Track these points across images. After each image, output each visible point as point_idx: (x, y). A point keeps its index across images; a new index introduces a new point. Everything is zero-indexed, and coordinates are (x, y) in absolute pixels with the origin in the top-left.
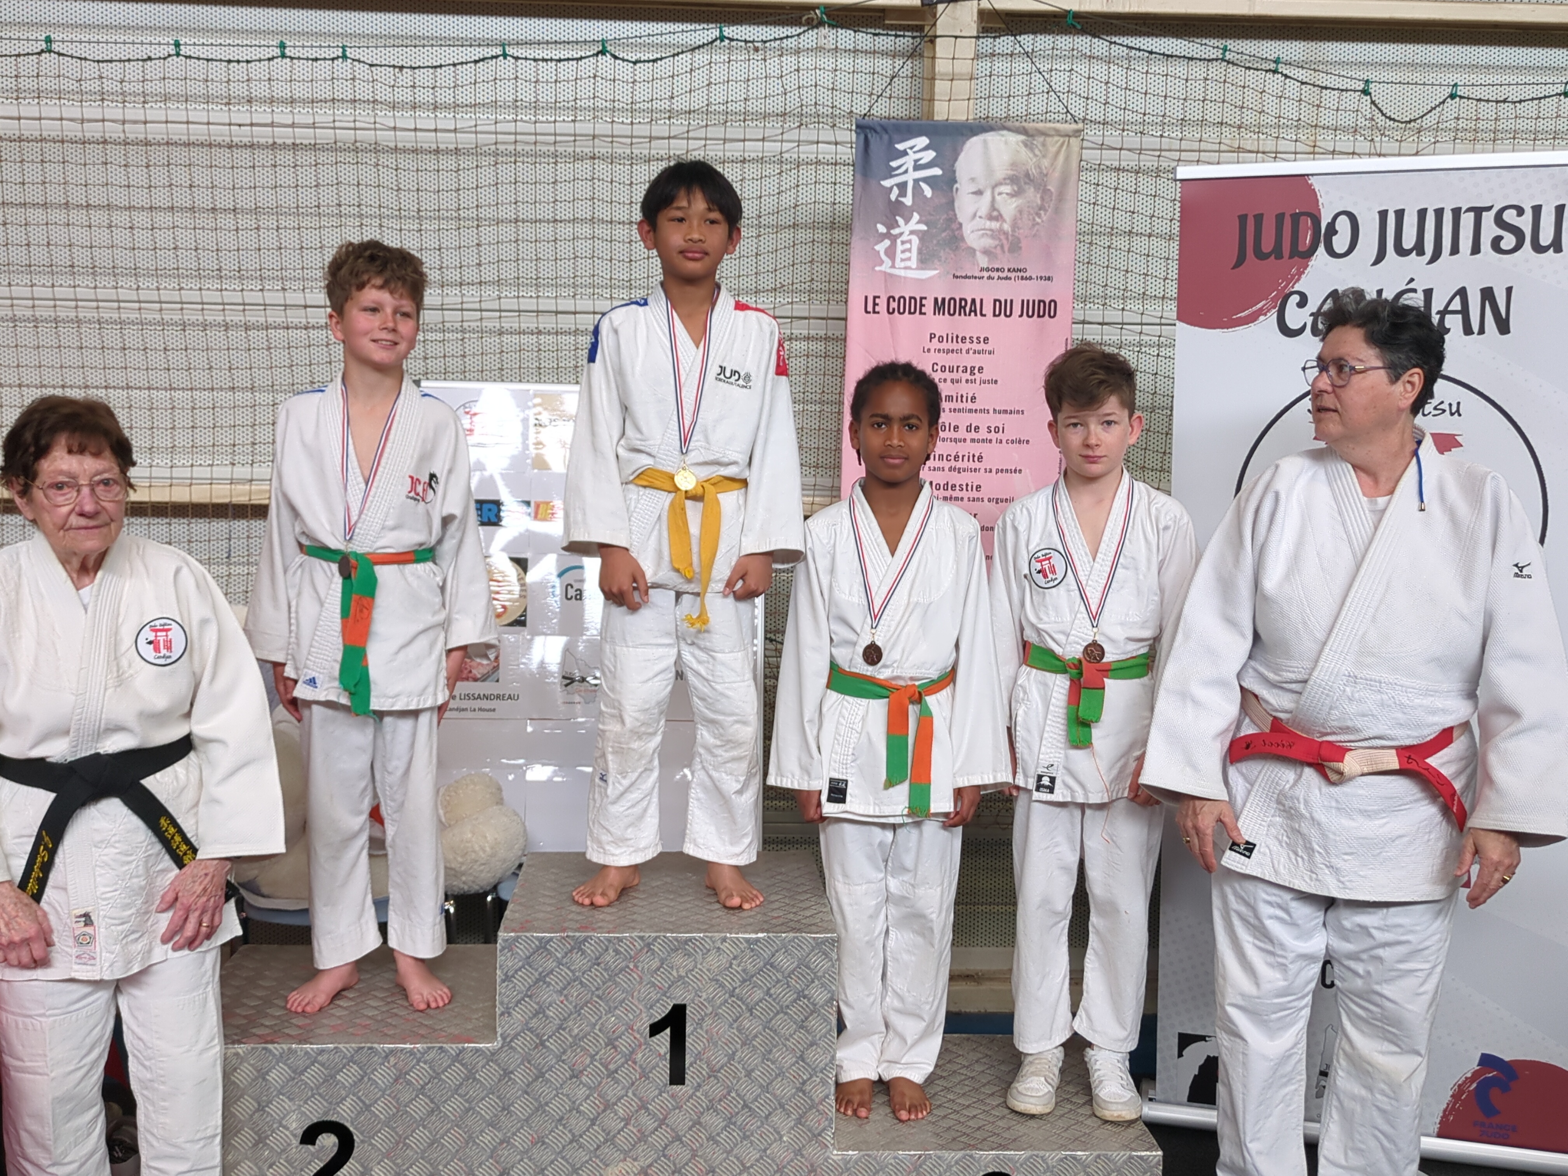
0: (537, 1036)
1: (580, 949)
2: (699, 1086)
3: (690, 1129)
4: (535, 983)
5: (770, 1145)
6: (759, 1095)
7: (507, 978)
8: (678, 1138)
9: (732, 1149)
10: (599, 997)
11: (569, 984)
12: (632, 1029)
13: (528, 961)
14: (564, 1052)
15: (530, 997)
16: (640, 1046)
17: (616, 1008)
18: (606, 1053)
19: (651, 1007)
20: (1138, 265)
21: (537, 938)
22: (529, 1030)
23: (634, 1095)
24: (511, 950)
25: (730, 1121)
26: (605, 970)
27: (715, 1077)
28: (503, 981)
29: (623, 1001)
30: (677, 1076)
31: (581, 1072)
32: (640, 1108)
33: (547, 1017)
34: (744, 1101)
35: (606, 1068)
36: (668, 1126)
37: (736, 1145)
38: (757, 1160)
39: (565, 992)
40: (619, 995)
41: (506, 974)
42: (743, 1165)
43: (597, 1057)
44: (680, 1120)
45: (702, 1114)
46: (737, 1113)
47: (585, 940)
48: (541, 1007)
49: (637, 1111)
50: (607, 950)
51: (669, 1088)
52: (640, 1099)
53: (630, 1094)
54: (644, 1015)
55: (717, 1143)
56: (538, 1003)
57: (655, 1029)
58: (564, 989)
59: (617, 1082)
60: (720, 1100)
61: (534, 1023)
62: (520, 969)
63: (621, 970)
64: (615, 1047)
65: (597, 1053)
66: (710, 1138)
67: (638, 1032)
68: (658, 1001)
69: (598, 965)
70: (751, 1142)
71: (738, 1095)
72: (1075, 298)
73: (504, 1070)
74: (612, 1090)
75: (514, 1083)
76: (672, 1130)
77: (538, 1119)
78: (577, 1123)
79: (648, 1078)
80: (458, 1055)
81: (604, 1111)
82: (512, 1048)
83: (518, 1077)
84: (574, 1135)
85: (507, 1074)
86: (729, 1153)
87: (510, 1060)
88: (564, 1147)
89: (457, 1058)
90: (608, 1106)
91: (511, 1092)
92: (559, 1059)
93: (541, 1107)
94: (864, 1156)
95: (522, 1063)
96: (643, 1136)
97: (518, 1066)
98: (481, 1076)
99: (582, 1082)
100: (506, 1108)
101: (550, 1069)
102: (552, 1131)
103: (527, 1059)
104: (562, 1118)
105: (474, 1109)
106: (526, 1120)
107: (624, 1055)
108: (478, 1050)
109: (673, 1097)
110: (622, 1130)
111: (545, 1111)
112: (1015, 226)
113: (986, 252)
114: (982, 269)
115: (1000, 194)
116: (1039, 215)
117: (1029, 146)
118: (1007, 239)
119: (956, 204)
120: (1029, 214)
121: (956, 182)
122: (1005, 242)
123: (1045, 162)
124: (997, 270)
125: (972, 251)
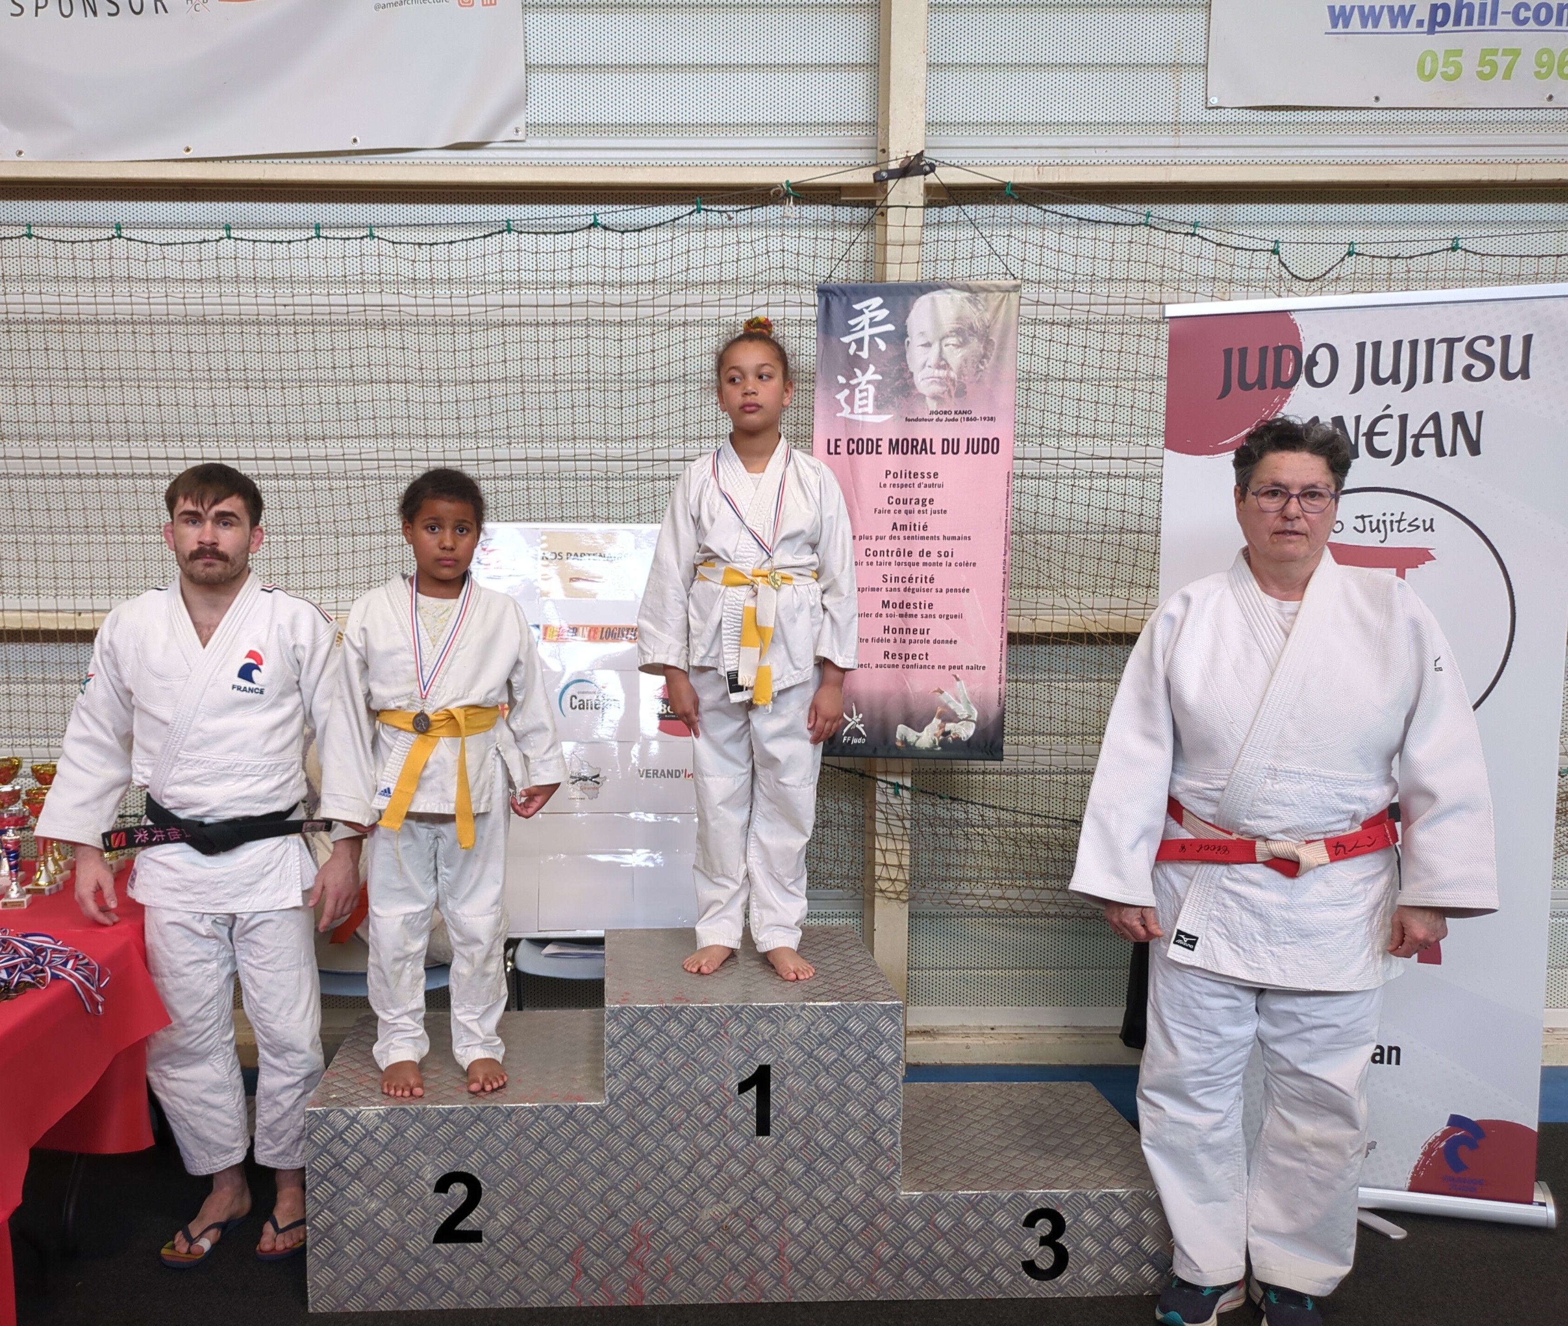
0: (640, 1094)
1: (677, 1017)
2: (782, 1135)
3: (775, 1174)
4: (638, 1048)
5: (845, 1187)
6: (835, 1143)
7: (614, 1044)
8: (764, 1183)
9: (812, 1191)
10: (694, 1059)
11: (668, 1048)
12: (725, 1088)
13: (631, 1028)
14: (663, 1109)
15: (634, 1060)
16: (730, 1102)
17: (709, 1068)
18: (701, 1109)
19: (740, 1068)
21: (640, 1009)
22: (634, 1089)
23: (725, 1145)
24: (616, 1020)
25: (809, 1167)
26: (699, 1035)
27: (797, 1128)
28: (610, 1047)
29: (715, 1062)
30: (763, 1127)
31: (679, 1126)
32: (730, 1157)
33: (649, 1078)
34: (822, 1149)
35: (701, 1123)
36: (755, 1172)
37: (815, 1188)
38: (834, 1201)
39: (664, 1055)
40: (711, 1058)
41: (612, 1041)
42: (822, 1205)
43: (693, 1113)
44: (765, 1167)
45: (786, 1161)
46: (816, 1160)
47: (682, 1009)
48: (643, 1069)
49: (728, 1160)
50: (701, 1016)
51: (756, 1137)
52: (730, 1149)
53: (722, 1145)
54: (733, 1075)
55: (799, 1187)
56: (640, 1066)
57: (744, 1087)
58: (663, 1053)
59: (711, 1134)
60: (801, 1148)
61: (639, 1083)
62: (624, 1036)
63: (713, 1035)
64: (708, 1104)
65: (693, 1109)
66: (793, 1182)
67: (728, 1089)
68: (745, 1062)
69: (693, 1031)
70: (829, 1185)
71: (817, 1144)
72: (1016, 436)
73: (612, 1125)
74: (706, 1142)
75: (621, 1136)
76: (759, 1175)
77: (642, 1167)
78: (676, 1171)
79: (738, 1130)
80: (571, 1113)
81: (699, 1160)
82: (618, 1105)
83: (624, 1130)
84: (672, 1181)
85: (614, 1128)
86: (809, 1195)
87: (616, 1115)
88: (664, 1192)
89: (570, 1115)
90: (703, 1155)
91: (618, 1144)
92: (660, 1114)
93: (644, 1157)
94: (927, 1196)
95: (627, 1118)
96: (733, 1182)
97: (624, 1121)
98: (593, 1131)
99: (679, 1135)
100: (614, 1159)
101: (652, 1123)
102: (654, 1178)
103: (631, 1115)
104: (663, 1167)
105: (585, 1160)
106: (632, 1169)
107: (716, 1110)
108: (588, 1108)
109: (759, 1146)
110: (715, 1175)
111: (648, 1161)
112: (960, 373)
113: (935, 397)
114: (932, 413)
115: (947, 345)
116: (982, 363)
117: (973, 302)
118: (954, 385)
119: (908, 356)
120: (973, 362)
121: (907, 336)
122: (952, 388)
123: (988, 316)
124: (945, 413)
125: (922, 397)
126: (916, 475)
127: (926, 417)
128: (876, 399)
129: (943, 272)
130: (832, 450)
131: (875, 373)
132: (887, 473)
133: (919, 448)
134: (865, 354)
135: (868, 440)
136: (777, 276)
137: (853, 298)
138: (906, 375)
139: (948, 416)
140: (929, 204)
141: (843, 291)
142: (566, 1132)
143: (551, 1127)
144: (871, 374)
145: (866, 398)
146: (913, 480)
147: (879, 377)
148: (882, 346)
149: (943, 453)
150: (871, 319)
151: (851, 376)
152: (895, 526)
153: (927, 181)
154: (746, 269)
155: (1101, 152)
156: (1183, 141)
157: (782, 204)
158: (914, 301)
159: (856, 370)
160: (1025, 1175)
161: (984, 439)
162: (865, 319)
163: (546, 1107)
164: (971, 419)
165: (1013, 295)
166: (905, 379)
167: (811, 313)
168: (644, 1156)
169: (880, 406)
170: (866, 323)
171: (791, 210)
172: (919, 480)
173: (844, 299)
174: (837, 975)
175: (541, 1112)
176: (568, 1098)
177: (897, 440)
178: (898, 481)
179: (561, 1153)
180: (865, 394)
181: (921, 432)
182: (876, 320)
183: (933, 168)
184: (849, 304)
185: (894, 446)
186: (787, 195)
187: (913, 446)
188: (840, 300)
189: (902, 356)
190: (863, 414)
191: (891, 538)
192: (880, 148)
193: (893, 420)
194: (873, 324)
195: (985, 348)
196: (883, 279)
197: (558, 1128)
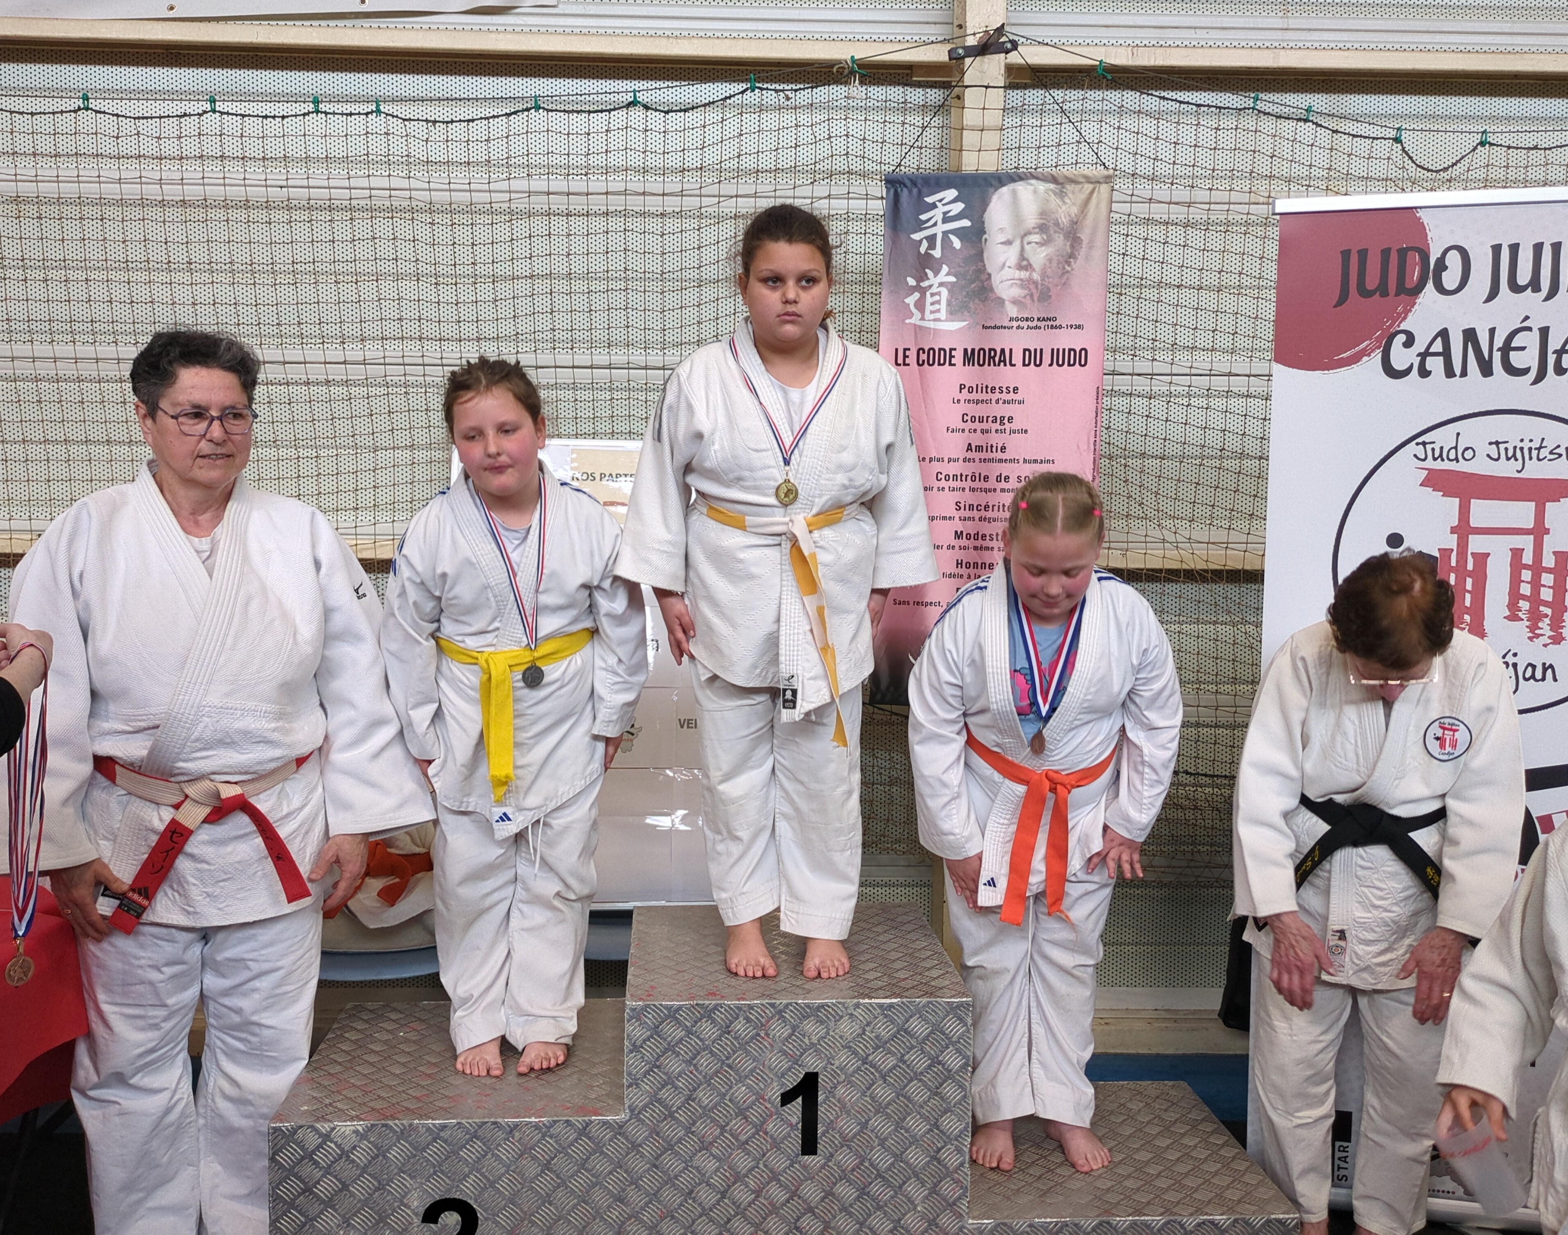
0: (666, 1108)
1: (710, 1017)
2: (832, 1155)
3: (823, 1200)
4: (664, 1053)
5: (904, 1215)
6: (892, 1164)
7: (636, 1049)
8: (810, 1211)
9: (866, 1220)
10: (729, 1066)
11: (699, 1053)
12: (765, 1100)
13: (656, 1030)
14: (693, 1125)
15: (658, 1068)
16: (771, 1116)
17: (747, 1077)
18: (736, 1124)
19: (783, 1076)
20: (1167, 314)
21: (666, 1007)
22: (659, 1102)
23: (765, 1166)
24: (638, 1020)
25: (863, 1192)
26: (736, 1038)
27: (849, 1147)
28: (632, 1052)
29: (752, 1071)
30: (809, 1146)
31: (711, 1144)
32: (771, 1180)
33: (676, 1088)
34: (877, 1170)
35: (737, 1141)
36: (799, 1197)
37: (870, 1216)
38: (891, 1231)
39: (695, 1062)
40: (750, 1065)
41: (633, 1046)
43: (728, 1128)
44: (811, 1192)
45: (835, 1184)
46: (870, 1183)
47: (716, 1007)
48: (669, 1078)
49: (768, 1183)
50: (738, 1015)
51: (800, 1158)
52: (771, 1171)
53: (761, 1166)
54: (775, 1084)
55: (850, 1214)
56: (666, 1074)
57: (787, 1098)
58: (693, 1059)
59: (748, 1153)
60: (853, 1170)
61: (665, 1094)
62: (648, 1040)
63: (752, 1038)
64: (746, 1118)
65: (728, 1124)
66: (844, 1210)
67: (769, 1101)
68: (789, 1069)
69: (729, 1033)
70: (885, 1213)
71: (871, 1165)
73: (632, 1143)
74: (743, 1162)
75: (643, 1156)
76: (804, 1201)
77: (667, 1194)
78: (707, 1196)
79: (779, 1149)
80: (585, 1128)
81: (734, 1183)
82: (640, 1120)
83: (646, 1150)
84: (703, 1208)
85: (635, 1147)
86: (862, 1224)
87: (638, 1132)
88: (694, 1222)
89: (584, 1131)
90: (738, 1178)
91: (639, 1166)
92: (689, 1131)
93: (670, 1181)
94: (999, 1225)
95: (650, 1136)
96: (774, 1209)
97: (646, 1138)
98: (609, 1150)
99: (712, 1155)
100: (634, 1182)
101: (680, 1141)
102: (681, 1205)
103: (655, 1132)
104: (691, 1192)
105: (601, 1183)
106: (654, 1195)
107: (755, 1126)
108: (605, 1123)
109: (805, 1167)
110: (753, 1202)
111: (674, 1185)
112: (1044, 275)
113: (1015, 302)
114: (1011, 319)
115: (1029, 243)
116: (1069, 264)
117: (1061, 195)
118: (1037, 287)
119: (985, 255)
120: (1059, 262)
121: (985, 233)
122: (1034, 291)
123: (1074, 210)
124: (1027, 319)
125: (1001, 301)
126: (993, 389)
127: (1006, 323)
128: (949, 304)
129: (1027, 161)
130: (900, 361)
131: (947, 274)
132: (962, 387)
133: (997, 359)
134: (937, 253)
135: (940, 350)
136: (840, 164)
137: (925, 190)
138: (984, 277)
139: (1029, 323)
140: (1010, 86)
141: (914, 184)
142: (578, 1151)
143: (560, 1145)
144: (945, 276)
145: (938, 302)
146: (990, 395)
147: (953, 279)
148: (957, 243)
149: (1024, 365)
150: (945, 213)
151: (923, 277)
152: (969, 448)
153: (1008, 61)
154: (806, 155)
155: (1201, 34)
156: (1293, 23)
157: (846, 83)
158: (993, 193)
159: (927, 271)
160: (1112, 1198)
161: (1070, 350)
162: (937, 214)
163: (555, 1122)
164: (1056, 327)
165: (1104, 188)
166: (982, 282)
167: (878, 207)
168: (670, 1179)
169: (954, 312)
170: (939, 218)
171: (857, 90)
172: (997, 395)
173: (915, 190)
174: (899, 965)
175: (549, 1128)
176: (582, 1110)
177: (973, 350)
178: (974, 396)
179: (572, 1176)
180: (937, 298)
181: (1000, 341)
182: (951, 214)
183: (1015, 46)
184: (920, 196)
185: (969, 357)
186: (852, 72)
187: (990, 357)
188: (910, 192)
189: (980, 255)
190: (935, 320)
191: (965, 460)
192: (956, 23)
193: (969, 327)
194: (946, 219)
195: (1072, 246)
196: (959, 169)
197: (569, 1146)
